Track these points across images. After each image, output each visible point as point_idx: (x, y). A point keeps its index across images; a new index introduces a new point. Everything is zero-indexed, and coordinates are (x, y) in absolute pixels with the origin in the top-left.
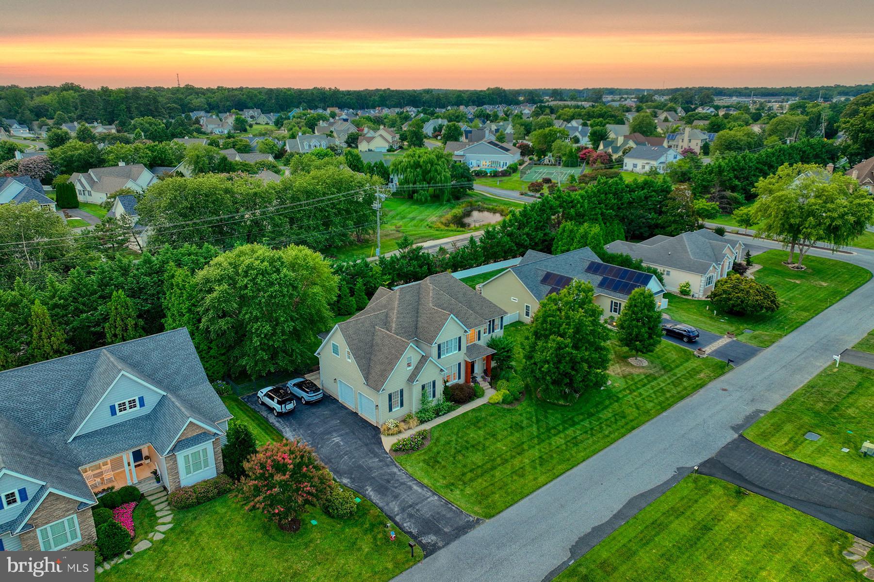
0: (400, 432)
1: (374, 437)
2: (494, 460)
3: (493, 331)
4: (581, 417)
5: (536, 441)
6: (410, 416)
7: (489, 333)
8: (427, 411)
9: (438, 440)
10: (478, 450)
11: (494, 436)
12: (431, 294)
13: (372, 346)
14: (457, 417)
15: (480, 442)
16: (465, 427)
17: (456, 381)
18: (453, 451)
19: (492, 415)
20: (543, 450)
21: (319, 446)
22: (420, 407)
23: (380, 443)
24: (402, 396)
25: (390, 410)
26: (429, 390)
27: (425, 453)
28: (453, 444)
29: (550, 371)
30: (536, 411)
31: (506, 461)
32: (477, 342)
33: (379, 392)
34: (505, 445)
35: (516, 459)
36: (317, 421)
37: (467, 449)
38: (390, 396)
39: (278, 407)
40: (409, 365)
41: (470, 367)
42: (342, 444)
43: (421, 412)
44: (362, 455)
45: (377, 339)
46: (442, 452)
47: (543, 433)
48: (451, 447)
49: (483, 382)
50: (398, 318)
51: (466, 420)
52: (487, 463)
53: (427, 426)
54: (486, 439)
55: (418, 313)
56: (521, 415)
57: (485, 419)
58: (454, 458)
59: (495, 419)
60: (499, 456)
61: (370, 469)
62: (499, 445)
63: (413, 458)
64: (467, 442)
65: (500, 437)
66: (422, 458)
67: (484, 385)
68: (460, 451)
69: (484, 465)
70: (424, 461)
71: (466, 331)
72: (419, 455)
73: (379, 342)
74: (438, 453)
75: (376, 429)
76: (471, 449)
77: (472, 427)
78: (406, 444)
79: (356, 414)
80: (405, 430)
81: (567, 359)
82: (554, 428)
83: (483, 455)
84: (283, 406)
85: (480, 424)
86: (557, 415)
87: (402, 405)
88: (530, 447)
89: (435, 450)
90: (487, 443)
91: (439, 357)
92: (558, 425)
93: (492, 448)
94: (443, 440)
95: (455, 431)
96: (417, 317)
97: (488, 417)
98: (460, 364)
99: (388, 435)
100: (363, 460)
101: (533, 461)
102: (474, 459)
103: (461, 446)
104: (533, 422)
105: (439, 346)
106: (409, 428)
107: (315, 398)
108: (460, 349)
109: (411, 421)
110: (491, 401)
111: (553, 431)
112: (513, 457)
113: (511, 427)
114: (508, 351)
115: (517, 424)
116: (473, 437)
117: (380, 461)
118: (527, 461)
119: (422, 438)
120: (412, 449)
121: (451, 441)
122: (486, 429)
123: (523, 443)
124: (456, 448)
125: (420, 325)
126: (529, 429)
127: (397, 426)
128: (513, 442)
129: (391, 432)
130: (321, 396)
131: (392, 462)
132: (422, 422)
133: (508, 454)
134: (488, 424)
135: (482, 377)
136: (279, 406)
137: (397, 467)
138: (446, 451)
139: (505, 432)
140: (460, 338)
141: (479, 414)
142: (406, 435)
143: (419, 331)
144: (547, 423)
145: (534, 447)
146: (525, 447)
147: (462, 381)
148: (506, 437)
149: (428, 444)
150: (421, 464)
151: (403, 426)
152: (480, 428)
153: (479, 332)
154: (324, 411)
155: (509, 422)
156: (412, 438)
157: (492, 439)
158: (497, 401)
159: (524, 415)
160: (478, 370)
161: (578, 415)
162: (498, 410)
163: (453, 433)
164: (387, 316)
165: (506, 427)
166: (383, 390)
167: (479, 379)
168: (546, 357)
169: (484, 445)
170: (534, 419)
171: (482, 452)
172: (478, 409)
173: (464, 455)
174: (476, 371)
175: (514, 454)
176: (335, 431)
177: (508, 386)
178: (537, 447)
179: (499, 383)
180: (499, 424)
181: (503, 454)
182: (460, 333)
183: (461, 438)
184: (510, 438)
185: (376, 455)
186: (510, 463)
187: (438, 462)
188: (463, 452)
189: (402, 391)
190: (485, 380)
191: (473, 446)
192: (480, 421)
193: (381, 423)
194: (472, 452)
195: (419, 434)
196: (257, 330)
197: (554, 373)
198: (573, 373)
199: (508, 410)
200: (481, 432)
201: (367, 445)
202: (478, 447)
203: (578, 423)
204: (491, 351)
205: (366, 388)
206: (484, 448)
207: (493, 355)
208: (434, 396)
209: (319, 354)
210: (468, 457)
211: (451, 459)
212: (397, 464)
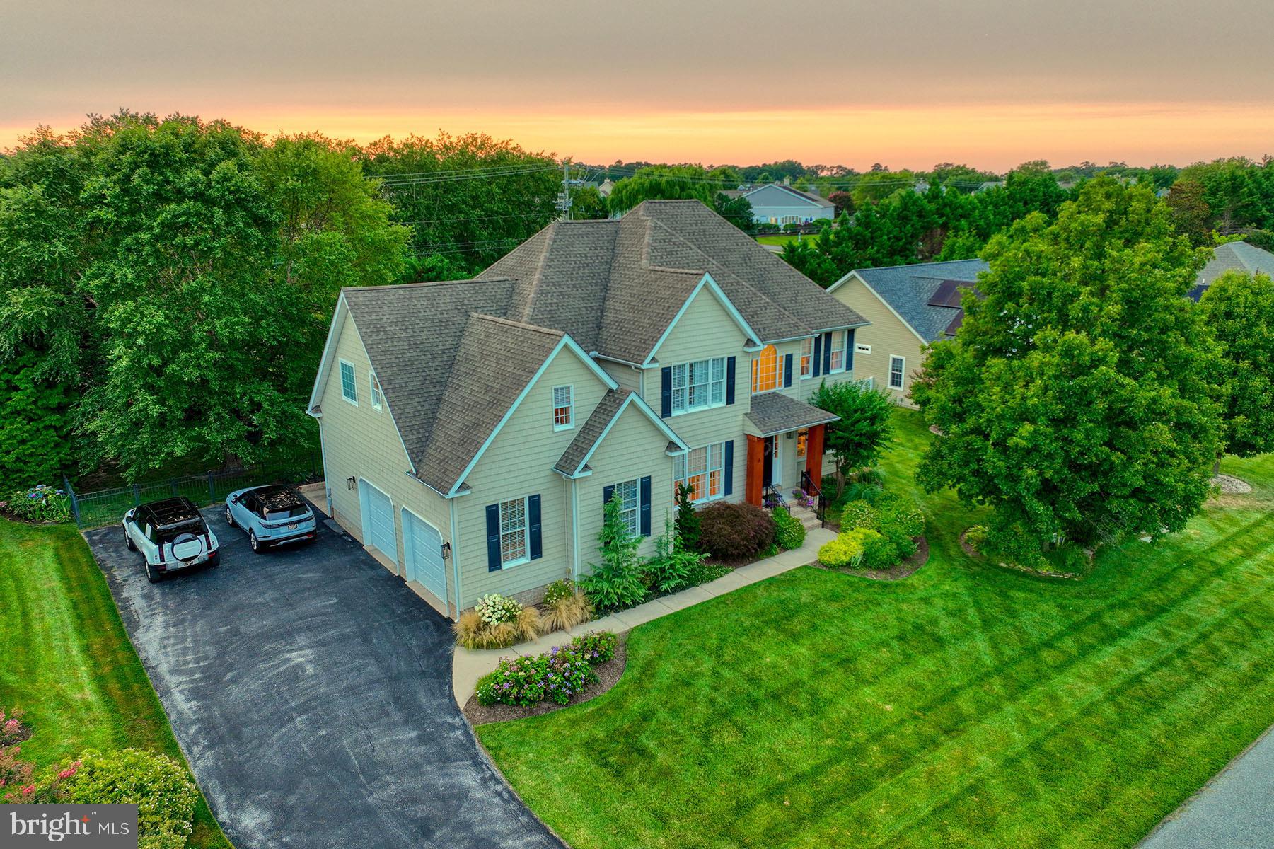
0: (520, 639)
1: (428, 652)
2: (858, 752)
3: (827, 371)
4: (1125, 616)
5: (997, 685)
6: (562, 590)
7: (816, 373)
8: (621, 576)
9: (649, 669)
10: (795, 711)
11: (846, 663)
12: (647, 239)
13: (452, 364)
14: (720, 601)
15: (798, 684)
16: (746, 631)
17: (719, 496)
18: (702, 711)
19: (833, 598)
20: (1036, 721)
21: (229, 676)
22: (599, 560)
23: (442, 673)
24: (536, 518)
25: (494, 562)
26: (629, 507)
27: (600, 713)
28: (703, 685)
29: (1036, 448)
30: (972, 591)
31: (901, 761)
32: (781, 389)
33: (446, 492)
34: (889, 698)
35: (941, 752)
36: (269, 596)
37: (755, 704)
38: (492, 514)
39: (149, 549)
40: (561, 416)
41: (760, 455)
42: (310, 670)
43: (599, 576)
44: (363, 717)
45: (470, 345)
46: (662, 714)
47: (1015, 661)
48: (694, 698)
49: (799, 509)
50: (541, 293)
51: (750, 609)
52: (831, 762)
53: (616, 625)
54: (819, 673)
55: (606, 289)
56: (926, 600)
57: (812, 607)
58: (706, 737)
59: (844, 610)
60: (877, 737)
61: (372, 770)
62: (868, 695)
63: (548, 733)
64: (751, 679)
65: (867, 667)
66: (583, 733)
67: (805, 516)
68: (727, 715)
69: (817, 770)
70: (589, 746)
71: (750, 342)
72: (573, 723)
73: (475, 350)
74: (646, 717)
75: (442, 626)
76: (768, 707)
77: (771, 632)
78: (528, 681)
79: (400, 581)
80: (541, 632)
81: (1101, 405)
82: (1048, 645)
83: (816, 728)
84: (167, 546)
85: (795, 625)
86: (1043, 607)
87: (536, 551)
88: (987, 708)
89: (636, 703)
90: (826, 690)
91: (666, 411)
92: (1060, 636)
93: (844, 707)
94: (668, 670)
95: (713, 641)
96: (604, 299)
97: (822, 605)
98: (730, 446)
99: (478, 646)
100: (361, 734)
101: (1011, 762)
102: (780, 747)
103: (732, 695)
104: (970, 624)
105: (666, 374)
106: (556, 628)
107: (285, 532)
108: (731, 399)
109: (563, 604)
110: (826, 558)
111: (1047, 656)
112: (929, 743)
113: (901, 638)
114: (873, 419)
115: (918, 628)
116: (774, 666)
117: (422, 739)
118: (985, 761)
119: (592, 661)
120: (550, 697)
121: (695, 675)
122: (819, 639)
123: (954, 691)
124: (712, 702)
125: (610, 316)
126: (963, 647)
127: (512, 618)
128: (918, 687)
129: (486, 636)
130: (309, 526)
131: (468, 751)
132: (602, 610)
133: (909, 729)
134: (826, 626)
135: (796, 495)
136: (155, 547)
137: (477, 764)
138: (674, 711)
139: (884, 654)
140: (732, 361)
141: (789, 594)
142: (538, 649)
143: (604, 334)
144: (1021, 631)
145: (996, 708)
146: (965, 704)
147: (737, 497)
148: (889, 670)
149: (611, 683)
150: (576, 759)
151: (531, 618)
152: (795, 637)
153: (789, 359)
154: (305, 571)
155: (892, 622)
156: (554, 663)
157: (839, 674)
158: (845, 559)
159: (939, 602)
160: (785, 473)
161: (1112, 607)
162: (851, 584)
163: (703, 648)
164: (512, 291)
165: (884, 635)
166: (464, 487)
167: (788, 499)
168: (1024, 399)
169: (814, 694)
170: (972, 613)
171: (808, 719)
172: (789, 579)
173: (741, 729)
174: (777, 478)
175: (929, 731)
176: (309, 628)
177: (876, 518)
178: (1009, 708)
179: (849, 507)
180: (860, 625)
181: (886, 731)
182: (733, 347)
183: (734, 665)
184: (904, 673)
185: (412, 715)
186: (921, 768)
187: (642, 752)
188: (740, 717)
189: (535, 502)
190: (803, 503)
191: (775, 696)
192: (795, 612)
193: (461, 605)
194: (773, 717)
195: (583, 646)
196: (125, 321)
197: (1050, 456)
198: (1117, 458)
199: (885, 586)
200: (802, 651)
201: (394, 678)
202: (791, 700)
203: (1123, 633)
204: (822, 417)
205: (415, 486)
206: (817, 706)
207: (828, 427)
208: (646, 529)
209: (317, 409)
210: (756, 737)
211: (695, 741)
212: (484, 755)
